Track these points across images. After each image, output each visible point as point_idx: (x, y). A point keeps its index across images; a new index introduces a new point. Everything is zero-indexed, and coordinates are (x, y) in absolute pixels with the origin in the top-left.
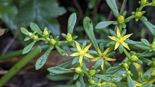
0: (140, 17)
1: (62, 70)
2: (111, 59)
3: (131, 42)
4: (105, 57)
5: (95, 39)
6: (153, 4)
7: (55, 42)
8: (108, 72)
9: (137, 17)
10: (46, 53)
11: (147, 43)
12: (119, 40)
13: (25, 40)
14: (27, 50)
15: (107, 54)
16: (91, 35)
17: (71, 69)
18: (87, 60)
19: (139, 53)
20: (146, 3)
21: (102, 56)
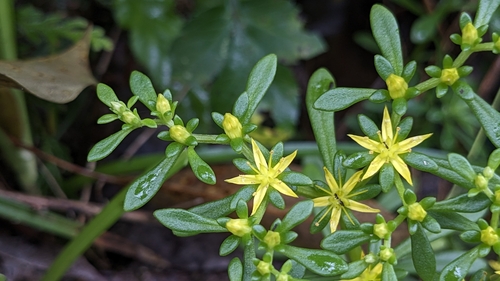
0: (452, 83)
1: (195, 221)
2: (364, 207)
3: (421, 160)
4: (345, 200)
5: (333, 140)
6: (496, 48)
7: (188, 135)
8: (330, 245)
9: (444, 85)
10: (161, 165)
11: (466, 168)
12: (382, 149)
13: (101, 121)
14: (102, 151)
15: (354, 190)
16: (324, 127)
17: (219, 220)
18: (279, 201)
19: (435, 199)
20: (476, 43)
21: (336, 195)
